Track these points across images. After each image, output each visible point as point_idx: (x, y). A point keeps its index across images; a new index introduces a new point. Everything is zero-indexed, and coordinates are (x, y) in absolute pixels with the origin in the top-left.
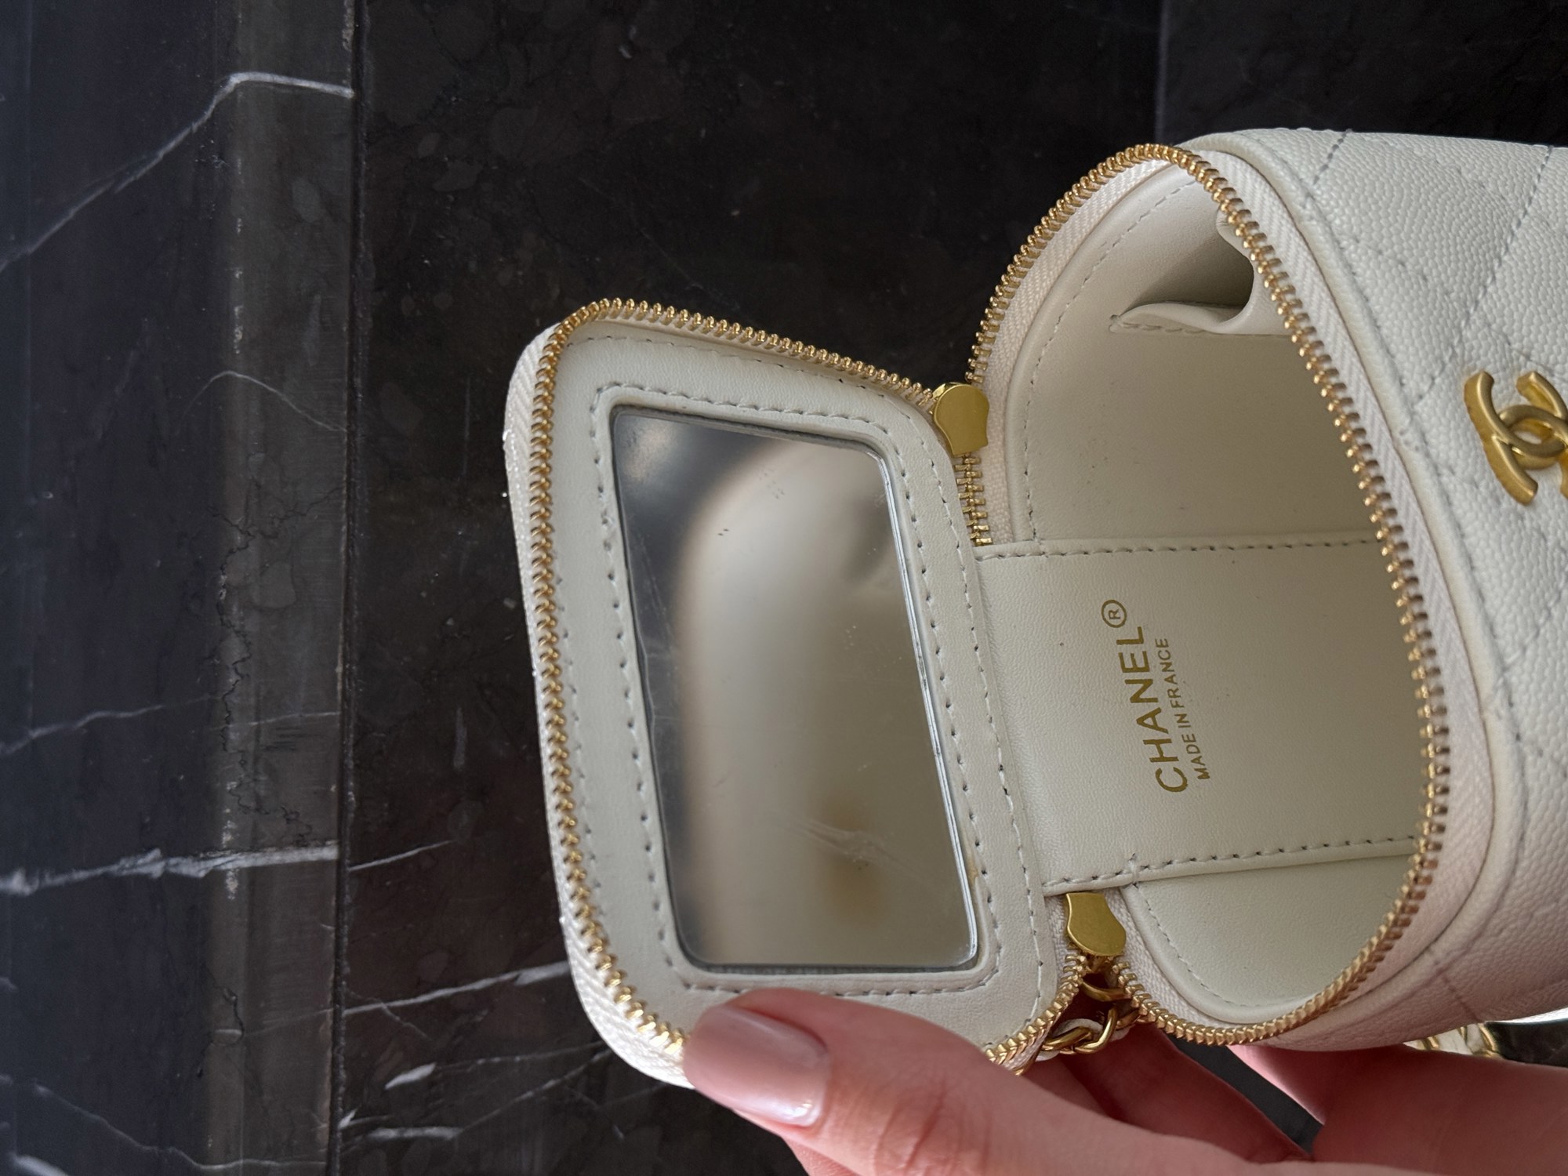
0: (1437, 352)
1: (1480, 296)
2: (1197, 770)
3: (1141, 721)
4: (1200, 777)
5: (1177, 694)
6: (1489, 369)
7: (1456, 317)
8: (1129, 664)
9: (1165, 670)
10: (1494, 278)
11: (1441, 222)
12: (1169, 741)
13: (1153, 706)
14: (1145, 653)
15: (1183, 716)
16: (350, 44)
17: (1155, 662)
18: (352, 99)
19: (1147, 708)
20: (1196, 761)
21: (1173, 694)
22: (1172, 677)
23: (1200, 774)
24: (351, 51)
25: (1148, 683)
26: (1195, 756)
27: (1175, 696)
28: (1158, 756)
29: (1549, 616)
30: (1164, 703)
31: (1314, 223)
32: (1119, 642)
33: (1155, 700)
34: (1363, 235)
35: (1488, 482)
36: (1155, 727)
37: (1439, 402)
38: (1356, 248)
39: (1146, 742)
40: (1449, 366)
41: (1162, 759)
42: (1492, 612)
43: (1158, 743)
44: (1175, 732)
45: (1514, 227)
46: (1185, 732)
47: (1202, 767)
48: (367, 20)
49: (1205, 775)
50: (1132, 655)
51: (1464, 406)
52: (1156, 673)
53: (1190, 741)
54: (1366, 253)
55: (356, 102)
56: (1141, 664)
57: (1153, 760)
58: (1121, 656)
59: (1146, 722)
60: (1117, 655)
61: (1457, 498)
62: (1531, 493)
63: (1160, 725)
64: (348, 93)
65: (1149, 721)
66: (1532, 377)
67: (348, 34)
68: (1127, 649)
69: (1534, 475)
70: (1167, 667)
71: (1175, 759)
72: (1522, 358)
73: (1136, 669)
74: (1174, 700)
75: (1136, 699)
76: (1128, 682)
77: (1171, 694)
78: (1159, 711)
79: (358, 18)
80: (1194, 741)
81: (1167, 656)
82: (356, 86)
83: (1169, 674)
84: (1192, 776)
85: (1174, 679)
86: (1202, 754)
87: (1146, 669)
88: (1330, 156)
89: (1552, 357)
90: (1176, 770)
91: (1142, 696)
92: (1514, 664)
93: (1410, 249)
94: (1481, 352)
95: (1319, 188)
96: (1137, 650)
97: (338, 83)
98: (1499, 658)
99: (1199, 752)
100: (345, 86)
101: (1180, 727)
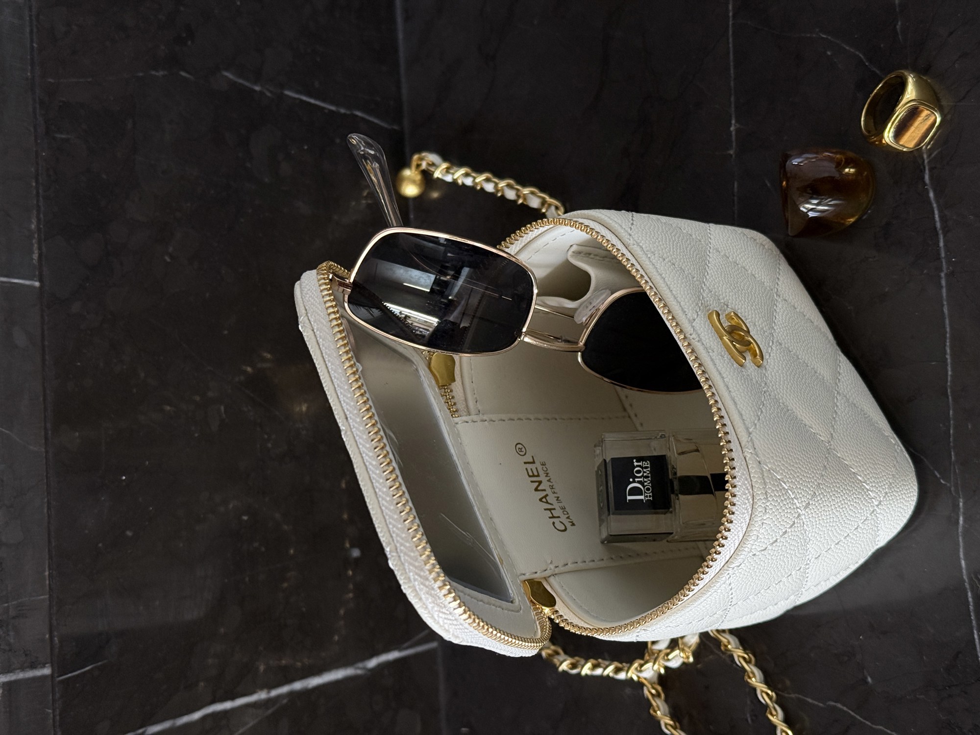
0: (696, 301)
1: (705, 280)
2: (569, 522)
3: (541, 500)
4: (571, 525)
5: (554, 487)
6: (718, 309)
7: (699, 288)
8: (531, 474)
9: (546, 476)
10: (708, 273)
11: (683, 249)
12: (554, 509)
13: (544, 494)
14: (536, 468)
15: (558, 497)
16: (37, 261)
17: (541, 473)
18: (39, 287)
19: (542, 494)
20: (568, 518)
21: (552, 487)
22: (550, 479)
23: (571, 524)
24: (37, 264)
25: (540, 482)
26: (567, 516)
27: (553, 488)
28: (551, 516)
29: (762, 412)
30: (549, 492)
31: (635, 246)
32: (525, 463)
33: (544, 490)
34: (656, 252)
35: (727, 356)
36: (547, 502)
37: (702, 322)
38: (655, 257)
39: (545, 510)
40: (701, 308)
41: (553, 517)
42: (740, 410)
43: (550, 510)
44: (556, 505)
45: (708, 253)
46: (560, 504)
47: (571, 521)
48: (44, 250)
49: (573, 524)
50: (531, 469)
51: (711, 325)
52: (542, 478)
53: (563, 508)
54: (659, 260)
55: (41, 287)
56: (536, 474)
57: (550, 518)
58: (526, 469)
59: (543, 500)
60: (525, 469)
61: (717, 362)
62: (744, 361)
63: (549, 501)
64: (37, 284)
65: (544, 500)
66: (732, 314)
67: (35, 256)
68: (529, 466)
69: (743, 354)
70: (547, 474)
71: (559, 517)
72: (725, 306)
73: (534, 476)
74: (553, 490)
75: (536, 490)
76: (532, 482)
77: (551, 487)
78: (547, 495)
79: (40, 249)
80: (565, 509)
81: (546, 469)
82: (41, 281)
83: (548, 478)
84: (568, 525)
85: (551, 480)
86: (570, 514)
87: (538, 476)
88: (632, 220)
89: (736, 306)
90: (560, 522)
91: (539, 488)
92: (753, 431)
93: (676, 259)
94: (711, 302)
95: (633, 232)
96: (533, 466)
97: (32, 279)
98: (747, 429)
99: (568, 514)
100: (36, 281)
101: (558, 502)
